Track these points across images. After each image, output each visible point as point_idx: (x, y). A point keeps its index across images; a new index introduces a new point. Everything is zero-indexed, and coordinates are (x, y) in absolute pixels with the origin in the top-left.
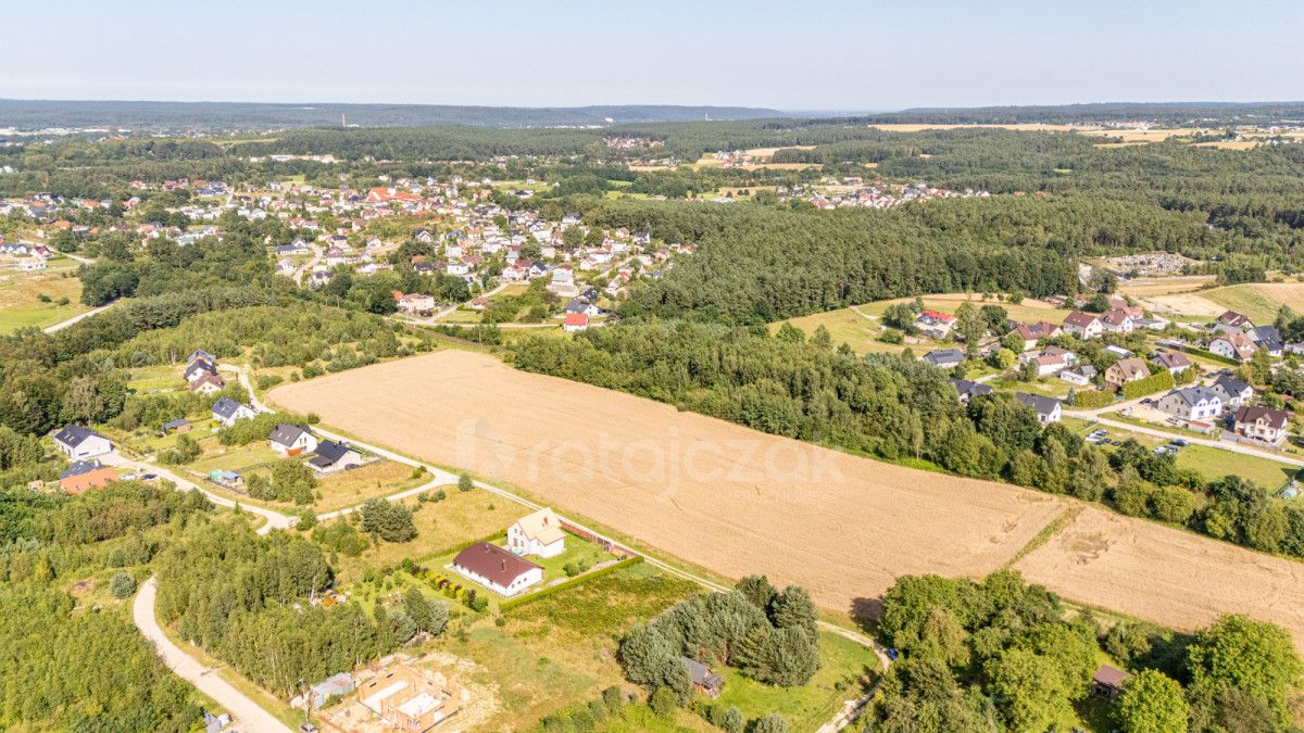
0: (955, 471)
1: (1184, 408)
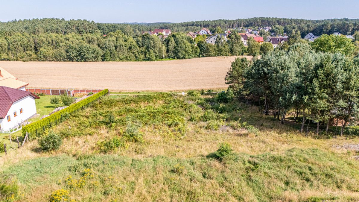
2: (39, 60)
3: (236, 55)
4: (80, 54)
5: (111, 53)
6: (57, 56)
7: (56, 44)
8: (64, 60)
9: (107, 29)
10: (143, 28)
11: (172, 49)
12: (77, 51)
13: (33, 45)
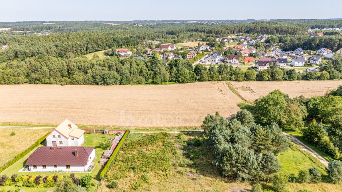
0: (183, 82)
1: (214, 60)
2: (73, 84)
3: (225, 80)
4: (103, 79)
5: (127, 78)
6: (86, 80)
7: (84, 68)
8: (91, 84)
9: (121, 41)
10: (152, 35)
11: (174, 75)
12: (101, 77)
13: (66, 68)
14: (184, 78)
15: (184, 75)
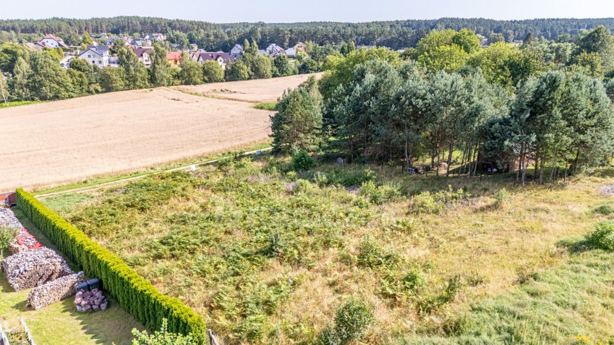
0: (56, 97)
1: (96, 60)
3: (164, 85)
14: (57, 87)
15: (56, 79)
